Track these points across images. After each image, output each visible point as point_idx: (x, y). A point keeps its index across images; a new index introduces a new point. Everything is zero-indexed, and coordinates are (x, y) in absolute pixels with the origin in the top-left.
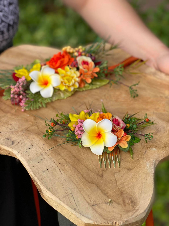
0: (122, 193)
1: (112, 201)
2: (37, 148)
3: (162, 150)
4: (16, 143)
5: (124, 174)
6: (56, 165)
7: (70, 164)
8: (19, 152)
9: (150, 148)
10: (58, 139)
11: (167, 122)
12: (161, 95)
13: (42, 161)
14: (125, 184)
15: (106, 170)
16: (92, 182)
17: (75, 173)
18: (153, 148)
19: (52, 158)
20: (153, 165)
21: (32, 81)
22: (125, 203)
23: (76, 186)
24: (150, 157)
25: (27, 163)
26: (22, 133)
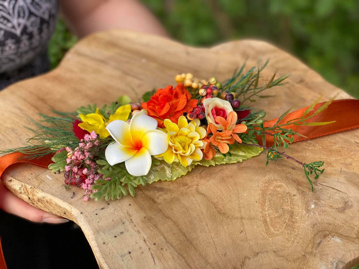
21: (110, 140)
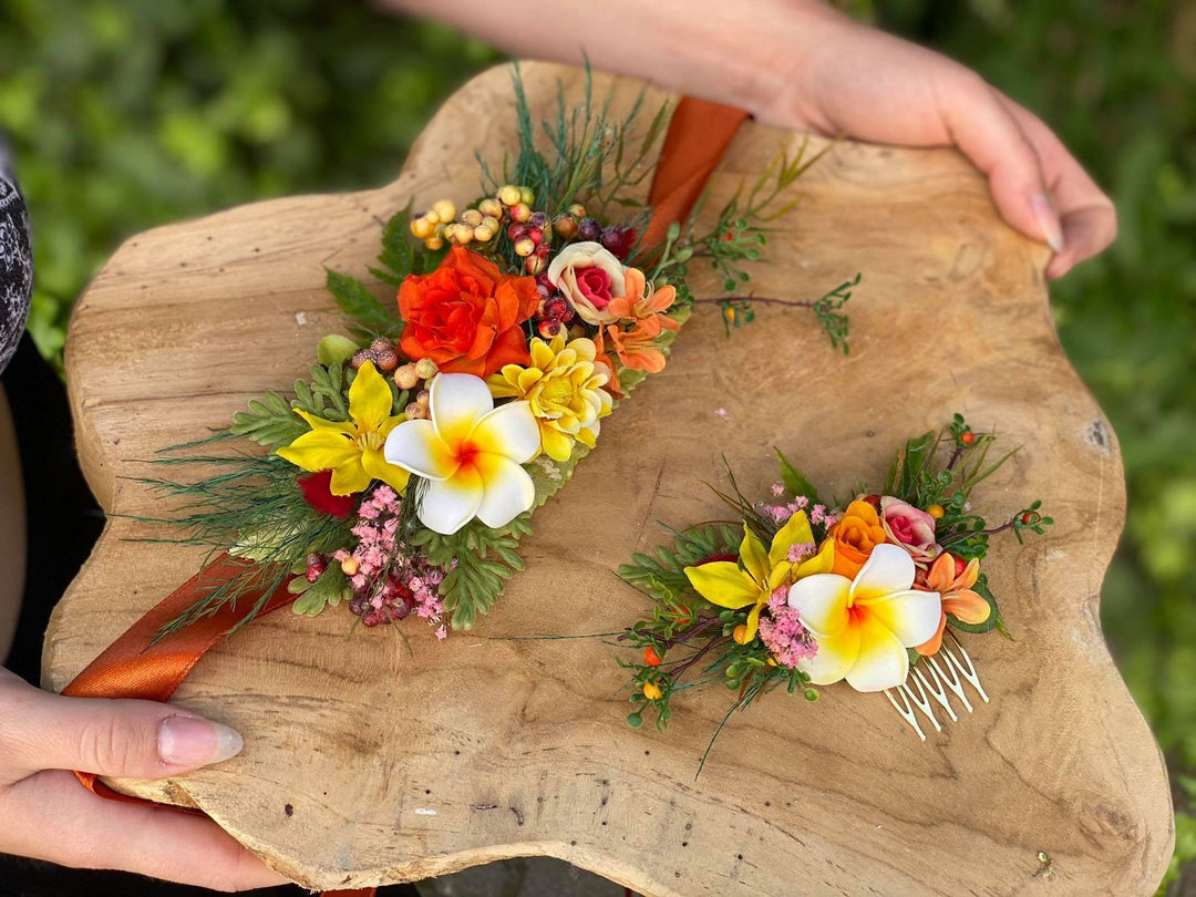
0: (1060, 803)
1: (1052, 855)
2: (631, 785)
3: (1084, 543)
4: (530, 808)
5: (1019, 719)
6: (757, 817)
7: (806, 785)
8: (574, 843)
9: (1041, 556)
10: (684, 696)
11: (1026, 400)
12: (929, 272)
13: (693, 829)
14: (1049, 763)
15: (947, 738)
16: (934, 820)
17: (849, 814)
18: (1048, 551)
19: (720, 796)
20: (1095, 629)
22: (1092, 838)
23: (892, 867)
24: (1063, 600)
25: (642, 870)
26: (520, 747)
